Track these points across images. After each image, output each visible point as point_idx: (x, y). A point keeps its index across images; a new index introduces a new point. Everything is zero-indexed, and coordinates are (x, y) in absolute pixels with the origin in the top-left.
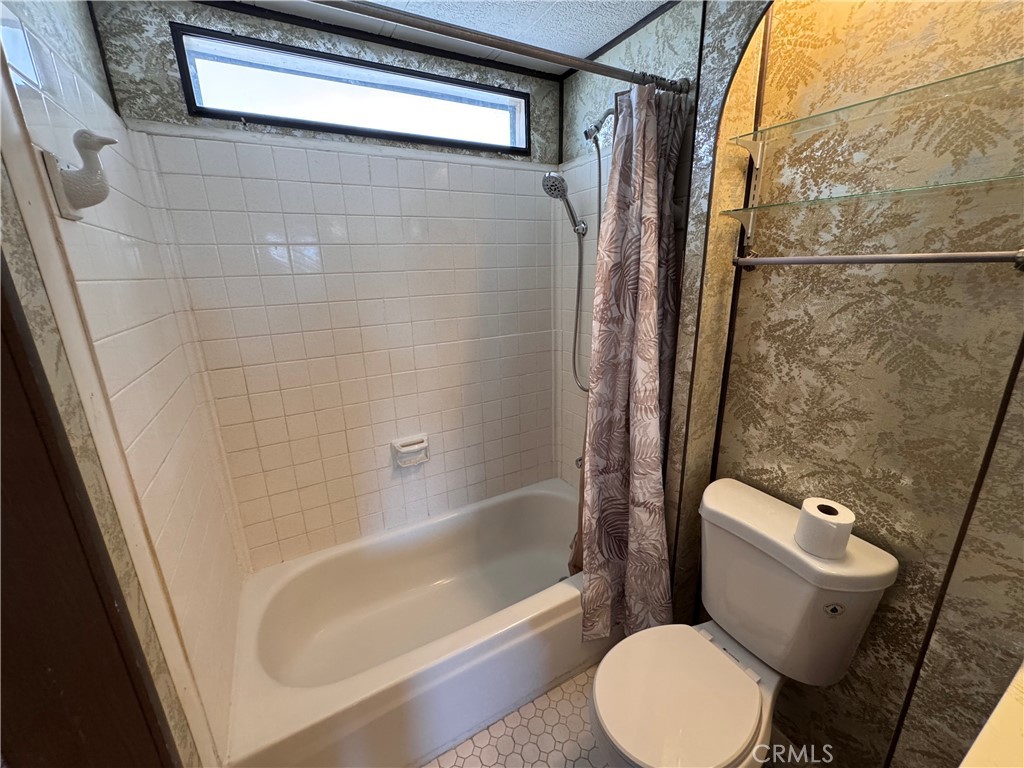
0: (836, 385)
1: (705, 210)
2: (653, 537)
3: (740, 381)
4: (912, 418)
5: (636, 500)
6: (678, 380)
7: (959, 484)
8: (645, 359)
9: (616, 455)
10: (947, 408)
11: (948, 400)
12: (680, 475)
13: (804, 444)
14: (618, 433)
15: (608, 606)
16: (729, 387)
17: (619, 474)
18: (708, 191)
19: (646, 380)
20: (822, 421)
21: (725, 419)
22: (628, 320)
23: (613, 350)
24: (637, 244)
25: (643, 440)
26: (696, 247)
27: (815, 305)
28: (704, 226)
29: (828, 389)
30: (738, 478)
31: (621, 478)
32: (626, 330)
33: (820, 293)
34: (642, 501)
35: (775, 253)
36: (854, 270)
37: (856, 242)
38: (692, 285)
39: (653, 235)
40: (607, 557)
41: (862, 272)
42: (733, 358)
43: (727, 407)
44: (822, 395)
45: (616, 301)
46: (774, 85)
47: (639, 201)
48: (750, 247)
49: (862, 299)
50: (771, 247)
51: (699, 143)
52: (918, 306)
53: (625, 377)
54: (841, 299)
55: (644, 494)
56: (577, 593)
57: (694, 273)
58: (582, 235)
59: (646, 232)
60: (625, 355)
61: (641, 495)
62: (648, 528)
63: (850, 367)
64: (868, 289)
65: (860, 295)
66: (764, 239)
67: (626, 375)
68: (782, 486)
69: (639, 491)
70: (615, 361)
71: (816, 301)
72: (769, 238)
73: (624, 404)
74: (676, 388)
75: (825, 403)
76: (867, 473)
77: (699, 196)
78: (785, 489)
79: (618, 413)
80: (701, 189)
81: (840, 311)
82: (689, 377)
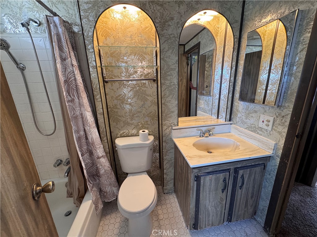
0: (133, 107)
1: (95, 65)
2: (107, 165)
3: (112, 112)
4: (147, 109)
5: (100, 156)
6: (98, 116)
7: (156, 118)
8: (88, 112)
9: (85, 148)
10: (151, 106)
11: (151, 105)
12: (107, 143)
13: (131, 122)
14: (84, 140)
15: (99, 198)
16: (110, 115)
17: (88, 154)
18: (94, 59)
19: (91, 118)
20: (133, 115)
21: (110, 124)
22: (76, 100)
23: (72, 112)
24: (73, 73)
25: (96, 137)
26: (95, 75)
27: (125, 90)
28: (96, 70)
29: (132, 108)
30: (118, 137)
31: (89, 154)
32: (77, 104)
33: (125, 87)
34: (101, 156)
35: (113, 78)
36: (130, 82)
37: (129, 76)
38: (96, 87)
39: (78, 71)
40: (92, 183)
41: (132, 83)
42: (108, 107)
43: (110, 121)
44: (131, 110)
45: (69, 94)
46: (100, 35)
47: (70, 59)
48: (105, 77)
49: (133, 88)
50: (111, 77)
51: (87, 44)
52: (142, 88)
53: (81, 120)
54: (130, 89)
55: (101, 153)
56: (91, 201)
57: (96, 83)
58: (22, 70)
59: (76, 70)
60: (79, 112)
61: (100, 154)
62: (105, 163)
63: (135, 102)
64: (134, 86)
65: (133, 87)
66: (108, 75)
67: (81, 119)
68: (129, 134)
69: (100, 153)
70: (75, 116)
71: (125, 89)
72: (110, 75)
73: (83, 129)
74: (98, 119)
75: (132, 112)
76: (143, 123)
77: (91, 61)
78: (130, 134)
79: (82, 133)
80: (92, 58)
81: (130, 91)
82: (102, 114)
